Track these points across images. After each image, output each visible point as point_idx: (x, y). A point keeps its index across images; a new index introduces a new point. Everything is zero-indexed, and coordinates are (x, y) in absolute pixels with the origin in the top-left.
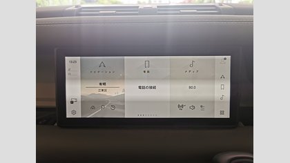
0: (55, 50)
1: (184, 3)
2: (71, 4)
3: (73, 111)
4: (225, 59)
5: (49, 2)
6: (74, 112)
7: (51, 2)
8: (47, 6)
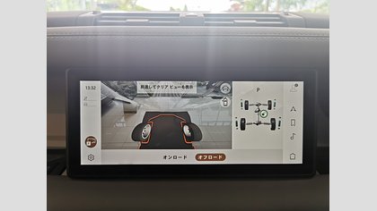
0: (67, 71)
4: (296, 85)
6: (91, 157)
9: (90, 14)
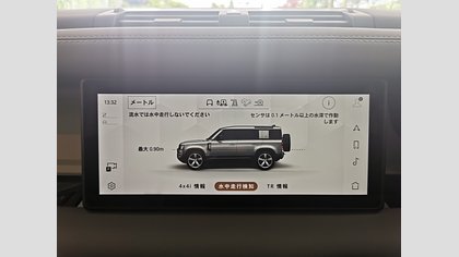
0: (82, 81)
1: (285, 7)
2: (106, 7)
3: (110, 184)
4: (361, 99)
5: (70, 3)
6: (112, 186)
7: (74, 3)
8: (69, 8)
9: (111, 13)
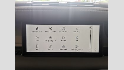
9: (30, 2)
